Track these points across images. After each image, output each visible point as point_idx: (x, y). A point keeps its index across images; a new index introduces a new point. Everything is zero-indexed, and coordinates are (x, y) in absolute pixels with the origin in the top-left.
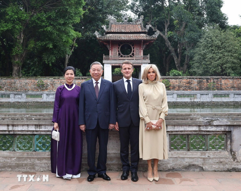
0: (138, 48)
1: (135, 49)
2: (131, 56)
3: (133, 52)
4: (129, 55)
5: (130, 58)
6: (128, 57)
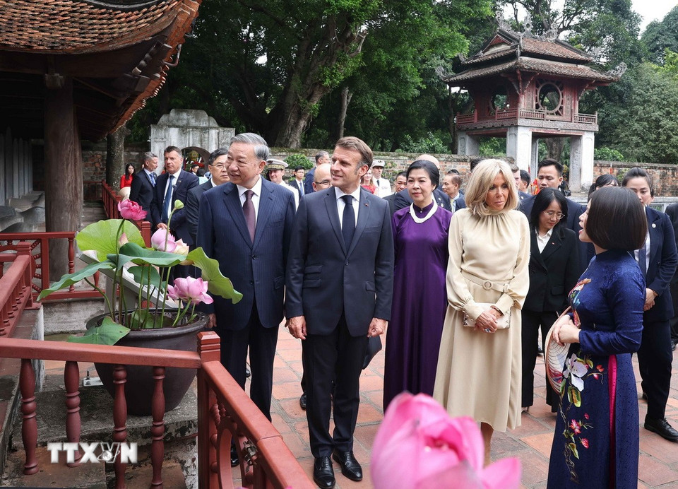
0: (570, 97)
1: (565, 97)
2: (557, 113)
3: (562, 103)
4: (554, 111)
5: (556, 117)
6: (553, 114)
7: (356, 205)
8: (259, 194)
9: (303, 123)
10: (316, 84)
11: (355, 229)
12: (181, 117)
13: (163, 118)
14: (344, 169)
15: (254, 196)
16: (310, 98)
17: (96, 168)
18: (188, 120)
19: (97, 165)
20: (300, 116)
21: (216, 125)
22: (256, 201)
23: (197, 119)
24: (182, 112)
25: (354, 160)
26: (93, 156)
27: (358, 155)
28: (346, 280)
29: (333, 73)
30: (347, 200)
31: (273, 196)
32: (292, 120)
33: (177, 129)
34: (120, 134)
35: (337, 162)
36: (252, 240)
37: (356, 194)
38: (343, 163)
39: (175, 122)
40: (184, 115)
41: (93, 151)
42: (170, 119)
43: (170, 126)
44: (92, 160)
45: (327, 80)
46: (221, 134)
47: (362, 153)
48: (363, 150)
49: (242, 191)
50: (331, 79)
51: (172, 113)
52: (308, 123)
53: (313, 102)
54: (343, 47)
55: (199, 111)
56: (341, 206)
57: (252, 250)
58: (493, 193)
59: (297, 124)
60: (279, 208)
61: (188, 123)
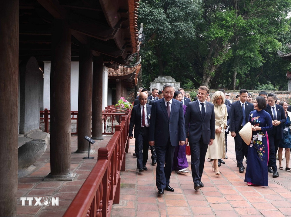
7: (205, 106)
8: (171, 103)
9: (208, 80)
10: (212, 64)
11: (205, 113)
12: (162, 79)
13: (156, 79)
14: (202, 95)
15: (170, 104)
16: (210, 70)
17: (132, 98)
18: (165, 80)
19: (133, 96)
20: (207, 77)
21: (175, 81)
22: (170, 105)
23: (168, 79)
24: (162, 77)
25: (205, 93)
26: (131, 93)
27: (206, 91)
28: (203, 127)
29: (218, 60)
30: (202, 104)
31: (176, 104)
32: (205, 78)
33: (159, 83)
34: (139, 86)
35: (200, 94)
36: (169, 117)
37: (205, 102)
38: (202, 94)
39: (160, 81)
40: (163, 78)
41: (131, 91)
42: (158, 79)
43: (157, 82)
44: (131, 95)
45: (216, 63)
46: (175, 85)
47: (207, 91)
48: (207, 90)
49: (166, 103)
50: (217, 62)
51: (159, 77)
52: (211, 80)
53: (212, 71)
54: (221, 50)
55: (168, 76)
56: (200, 106)
57: (169, 121)
58: (218, 100)
59: (206, 80)
60: (178, 108)
61: (165, 81)
